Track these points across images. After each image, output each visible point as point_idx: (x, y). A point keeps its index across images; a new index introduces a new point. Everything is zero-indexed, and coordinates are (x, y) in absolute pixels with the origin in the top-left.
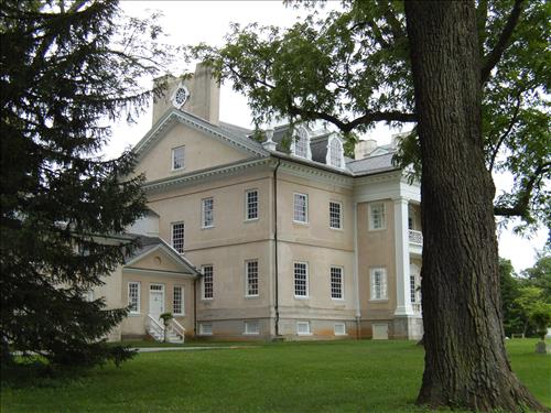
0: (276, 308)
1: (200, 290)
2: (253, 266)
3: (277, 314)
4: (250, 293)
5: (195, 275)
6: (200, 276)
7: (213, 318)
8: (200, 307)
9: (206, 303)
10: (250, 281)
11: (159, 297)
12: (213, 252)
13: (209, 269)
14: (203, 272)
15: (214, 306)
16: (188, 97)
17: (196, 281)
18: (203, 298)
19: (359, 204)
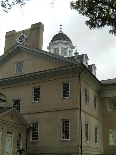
0: (81, 147)
1: (30, 136)
2: (66, 123)
3: (82, 151)
4: (63, 138)
5: (29, 127)
6: (30, 128)
7: (38, 152)
8: (30, 146)
9: (33, 143)
10: (63, 132)
11: (10, 139)
12: (39, 115)
13: (36, 125)
14: (32, 126)
15: (39, 145)
16: (26, 39)
17: (28, 131)
18: (31, 140)
19: (102, 98)
